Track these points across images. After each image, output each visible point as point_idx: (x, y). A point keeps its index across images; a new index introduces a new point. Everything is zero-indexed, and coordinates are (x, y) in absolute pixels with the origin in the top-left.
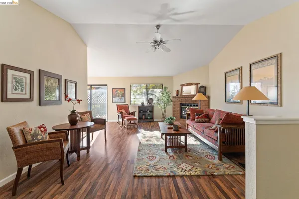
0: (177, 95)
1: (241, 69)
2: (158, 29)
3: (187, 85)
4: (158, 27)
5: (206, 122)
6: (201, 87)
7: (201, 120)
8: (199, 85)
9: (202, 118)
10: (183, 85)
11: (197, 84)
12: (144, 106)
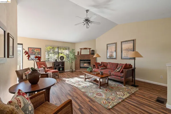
0: (78, 55)
1: (116, 44)
2: (87, 12)
3: (84, 49)
4: (87, 11)
5: (105, 69)
6: (92, 51)
7: (103, 68)
8: (91, 50)
9: (102, 67)
10: (81, 49)
11: (90, 49)
12: (57, 62)
